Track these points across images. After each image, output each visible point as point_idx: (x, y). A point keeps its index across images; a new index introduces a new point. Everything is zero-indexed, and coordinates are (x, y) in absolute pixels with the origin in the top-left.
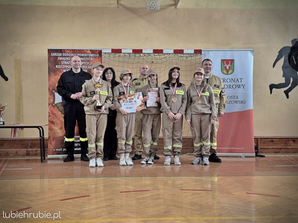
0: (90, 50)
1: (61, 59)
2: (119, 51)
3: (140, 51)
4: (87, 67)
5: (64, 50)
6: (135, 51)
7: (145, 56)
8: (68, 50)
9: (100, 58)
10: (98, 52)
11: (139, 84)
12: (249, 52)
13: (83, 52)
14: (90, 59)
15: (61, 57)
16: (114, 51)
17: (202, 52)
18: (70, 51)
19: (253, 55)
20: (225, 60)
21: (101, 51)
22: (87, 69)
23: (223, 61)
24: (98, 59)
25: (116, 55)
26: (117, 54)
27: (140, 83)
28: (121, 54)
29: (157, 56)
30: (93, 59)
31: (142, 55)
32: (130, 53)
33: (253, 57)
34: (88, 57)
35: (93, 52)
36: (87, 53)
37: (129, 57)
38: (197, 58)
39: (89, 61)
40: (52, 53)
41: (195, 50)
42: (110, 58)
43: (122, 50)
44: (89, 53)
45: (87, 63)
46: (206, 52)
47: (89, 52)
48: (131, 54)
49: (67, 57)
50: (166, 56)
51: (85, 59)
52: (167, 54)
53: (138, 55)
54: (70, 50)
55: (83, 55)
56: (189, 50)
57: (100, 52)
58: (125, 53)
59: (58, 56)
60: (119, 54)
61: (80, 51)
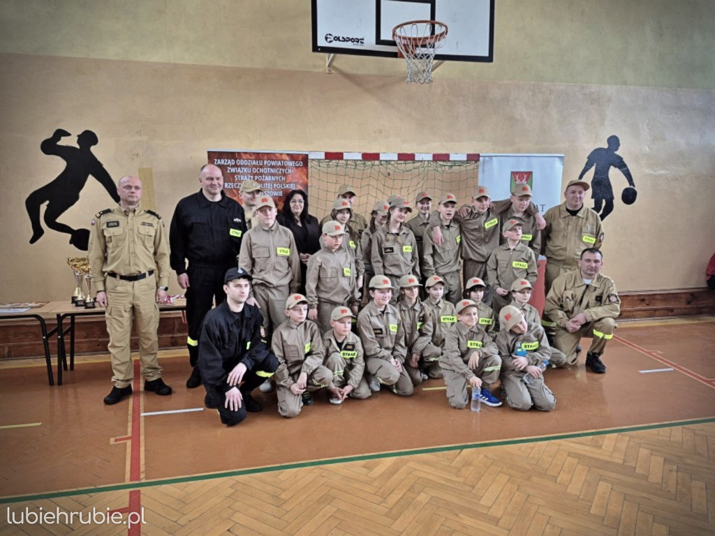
0: (288, 155)
1: (233, 170)
2: (339, 156)
3: (376, 157)
4: (283, 187)
5: (239, 153)
6: (367, 157)
7: (381, 164)
8: (246, 153)
9: (305, 170)
10: (301, 159)
11: (116, 224)
12: (557, 159)
13: (274, 158)
14: (287, 171)
15: (233, 166)
16: (329, 156)
17: (481, 159)
18: (251, 156)
19: (563, 164)
20: (517, 173)
21: (307, 155)
22: (282, 190)
23: (514, 174)
24: (302, 170)
25: (330, 163)
26: (334, 161)
27: (118, 222)
28: (341, 161)
29: (403, 166)
30: (293, 171)
31: (377, 162)
32: (357, 160)
33: (562, 166)
34: (284, 167)
35: (293, 157)
36: (281, 160)
37: (354, 167)
38: (468, 168)
39: (284, 175)
40: (216, 160)
41: (468, 155)
42: (321, 169)
43: (344, 154)
44: (284, 160)
45: (281, 178)
46: (487, 158)
47: (285, 157)
48: (358, 162)
49: (244, 166)
50: (418, 164)
51: (279, 170)
52: (419, 161)
53: (369, 163)
54: (250, 154)
55: (273, 163)
56: (458, 156)
57: (305, 159)
58: (348, 160)
59: (229, 166)
60: (337, 161)
61: (270, 156)
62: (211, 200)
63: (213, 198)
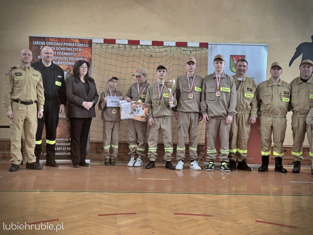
0: (79, 40)
2: (113, 42)
3: (137, 43)
4: (75, 59)
5: (48, 38)
6: (131, 42)
7: (142, 48)
8: (52, 38)
9: (90, 49)
10: (87, 42)
12: (263, 47)
13: (70, 42)
14: (78, 50)
16: (107, 41)
17: (209, 46)
18: (55, 40)
19: (267, 51)
20: (234, 56)
21: (91, 40)
22: (74, 61)
23: (232, 56)
24: (88, 50)
25: (109, 46)
26: (111, 45)
28: (115, 45)
29: (157, 49)
30: (82, 50)
31: (139, 47)
32: (126, 45)
33: (267, 53)
34: (76, 47)
35: (81, 41)
36: (74, 43)
37: (124, 49)
38: (202, 52)
39: (76, 52)
40: (34, 42)
41: (200, 43)
42: (102, 49)
43: (116, 40)
44: (77, 43)
45: (74, 54)
46: (213, 46)
47: (77, 41)
48: (126, 46)
50: (167, 49)
51: (73, 49)
52: (168, 47)
53: (134, 47)
54: (55, 38)
55: (70, 45)
56: (194, 43)
57: (90, 42)
58: (119, 44)
59: (41, 45)
60: (113, 45)
61: (67, 40)
62: (46, 66)
63: (47, 65)
